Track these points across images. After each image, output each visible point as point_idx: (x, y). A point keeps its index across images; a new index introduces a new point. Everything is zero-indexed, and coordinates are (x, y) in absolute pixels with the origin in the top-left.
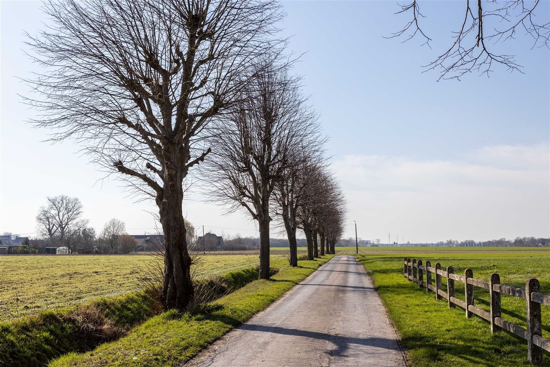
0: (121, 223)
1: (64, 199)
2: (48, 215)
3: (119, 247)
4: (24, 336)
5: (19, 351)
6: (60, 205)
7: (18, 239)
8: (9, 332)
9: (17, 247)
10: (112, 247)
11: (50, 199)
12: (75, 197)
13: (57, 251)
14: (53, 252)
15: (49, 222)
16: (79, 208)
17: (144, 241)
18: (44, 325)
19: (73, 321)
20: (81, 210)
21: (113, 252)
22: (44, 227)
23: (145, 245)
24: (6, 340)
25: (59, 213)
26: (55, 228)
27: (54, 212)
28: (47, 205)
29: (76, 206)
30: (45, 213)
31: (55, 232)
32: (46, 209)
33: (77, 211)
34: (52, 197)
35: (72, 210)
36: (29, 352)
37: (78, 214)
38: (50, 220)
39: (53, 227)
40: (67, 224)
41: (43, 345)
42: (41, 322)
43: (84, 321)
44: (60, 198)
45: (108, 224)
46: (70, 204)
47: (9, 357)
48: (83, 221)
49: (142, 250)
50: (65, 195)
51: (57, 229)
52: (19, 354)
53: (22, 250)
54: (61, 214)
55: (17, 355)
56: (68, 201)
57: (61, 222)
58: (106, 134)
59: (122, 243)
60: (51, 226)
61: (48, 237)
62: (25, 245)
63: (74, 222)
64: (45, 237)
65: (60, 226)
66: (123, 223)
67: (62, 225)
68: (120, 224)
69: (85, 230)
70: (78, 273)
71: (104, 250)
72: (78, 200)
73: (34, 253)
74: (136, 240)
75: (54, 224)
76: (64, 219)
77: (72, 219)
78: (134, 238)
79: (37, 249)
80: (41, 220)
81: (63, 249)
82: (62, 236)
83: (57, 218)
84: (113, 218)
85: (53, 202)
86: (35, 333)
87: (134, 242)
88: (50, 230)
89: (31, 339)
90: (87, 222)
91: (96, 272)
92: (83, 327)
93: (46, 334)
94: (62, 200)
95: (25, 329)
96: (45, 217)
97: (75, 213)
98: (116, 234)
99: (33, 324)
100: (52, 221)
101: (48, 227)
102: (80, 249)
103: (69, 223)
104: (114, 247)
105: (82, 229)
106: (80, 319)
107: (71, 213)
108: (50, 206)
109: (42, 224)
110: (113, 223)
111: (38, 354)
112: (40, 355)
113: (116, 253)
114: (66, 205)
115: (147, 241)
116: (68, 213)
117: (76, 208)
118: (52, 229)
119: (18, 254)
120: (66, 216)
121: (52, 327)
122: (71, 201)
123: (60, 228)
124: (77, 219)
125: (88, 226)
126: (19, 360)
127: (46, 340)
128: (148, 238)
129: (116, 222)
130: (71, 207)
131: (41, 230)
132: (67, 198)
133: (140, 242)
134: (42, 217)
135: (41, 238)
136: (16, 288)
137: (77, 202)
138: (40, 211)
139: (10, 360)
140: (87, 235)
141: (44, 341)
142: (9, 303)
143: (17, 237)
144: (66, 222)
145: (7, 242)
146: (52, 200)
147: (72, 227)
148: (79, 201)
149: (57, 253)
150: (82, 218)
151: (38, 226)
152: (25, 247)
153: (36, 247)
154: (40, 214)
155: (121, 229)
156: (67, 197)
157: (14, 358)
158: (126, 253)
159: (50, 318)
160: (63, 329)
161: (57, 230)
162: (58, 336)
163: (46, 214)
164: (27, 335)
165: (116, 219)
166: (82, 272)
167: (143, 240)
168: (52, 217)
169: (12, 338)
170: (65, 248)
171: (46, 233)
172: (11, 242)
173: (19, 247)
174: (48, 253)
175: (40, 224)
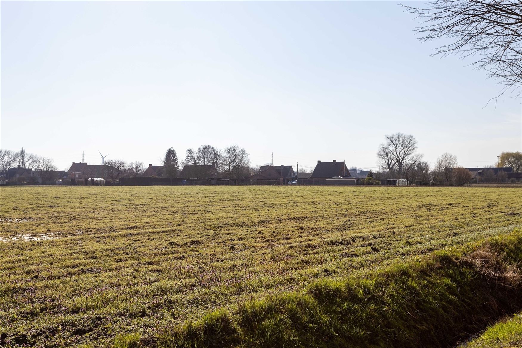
0: (453, 157)
1: (400, 136)
2: (387, 151)
3: (454, 180)
4: (425, 282)
5: (424, 301)
6: (397, 142)
7: (362, 172)
8: (409, 276)
9: (364, 179)
10: (447, 179)
11: (388, 136)
12: (410, 135)
13: (397, 183)
14: (394, 184)
15: (388, 157)
16: (413, 144)
17: (477, 174)
18: (442, 268)
19: (471, 265)
20: (415, 145)
21: (449, 184)
22: (383, 162)
23: (478, 177)
24: (409, 287)
25: (396, 149)
26: (393, 162)
27: (392, 148)
28: (385, 142)
29: (411, 142)
30: (384, 149)
31: (393, 166)
32: (385, 146)
33: (412, 147)
34: (390, 135)
35: (408, 146)
36: (435, 304)
37: (413, 149)
38: (389, 155)
39: (391, 161)
40: (403, 159)
41: (447, 293)
42: (438, 265)
43: (483, 266)
44: (397, 136)
45: (440, 158)
46: (405, 141)
47: (415, 308)
48: (417, 156)
49: (475, 182)
50: (401, 132)
51: (395, 163)
52: (425, 304)
53: (368, 181)
54: (398, 150)
55: (422, 305)
56: (403, 138)
57: (398, 157)
58: (498, 43)
59: (457, 176)
60: (390, 161)
61: (387, 170)
62: (370, 178)
63: (410, 156)
64: (385, 170)
65: (398, 160)
66: (455, 157)
67: (399, 160)
68: (451, 158)
69: (419, 164)
70: (432, 204)
71: (440, 182)
72: (412, 137)
73: (378, 184)
74: (470, 172)
75: (392, 159)
76: (401, 154)
77: (407, 154)
78: (468, 171)
79: (380, 181)
80: (381, 155)
81: (403, 181)
82: (400, 170)
83: (395, 153)
84: (445, 152)
85: (391, 139)
86: (435, 278)
87: (468, 174)
88: (389, 165)
89: (433, 286)
90: (422, 156)
91: (450, 204)
92: (484, 274)
93: (448, 281)
94: (398, 138)
95: (424, 273)
96: (385, 153)
97: (410, 148)
98: (448, 168)
99: (431, 268)
100: (391, 156)
101: (387, 161)
102: (418, 181)
103: (406, 158)
104: (449, 180)
105: (417, 163)
106: (478, 262)
107: (407, 149)
108: (388, 143)
109: (382, 159)
110: (445, 157)
111: (444, 305)
112: (446, 306)
113: (451, 185)
114: (402, 142)
115: (480, 173)
116: (404, 149)
117: (411, 144)
118: (391, 163)
119: (365, 185)
120: (402, 152)
121: (451, 272)
122: (407, 138)
123: (398, 162)
124: (412, 154)
125: (423, 160)
126: (426, 313)
127: (449, 287)
128: (480, 171)
129: (448, 156)
130: (407, 143)
131: (381, 164)
132: (403, 136)
133: (473, 174)
134: (382, 153)
135: (381, 171)
136: (383, 219)
137: (412, 139)
138: (380, 148)
139: (417, 313)
140: (422, 168)
141: (446, 289)
142: (387, 236)
143: (361, 170)
144: (403, 157)
145: (354, 175)
146: (390, 138)
147: (408, 161)
148: (414, 137)
149: (397, 185)
150: (417, 153)
151: (379, 161)
152: (370, 179)
153: (378, 179)
154: (380, 150)
155: (453, 163)
156: (403, 134)
157: (422, 311)
158: (461, 185)
159: (446, 260)
160: (462, 274)
161: (395, 165)
162: (460, 284)
163: (386, 150)
164: (429, 282)
165: (448, 153)
166: (435, 204)
167: (476, 172)
168: (390, 153)
169: (414, 284)
170: (403, 180)
171: (385, 167)
172: (357, 175)
173: (365, 179)
174: (390, 185)
175: (381, 159)
